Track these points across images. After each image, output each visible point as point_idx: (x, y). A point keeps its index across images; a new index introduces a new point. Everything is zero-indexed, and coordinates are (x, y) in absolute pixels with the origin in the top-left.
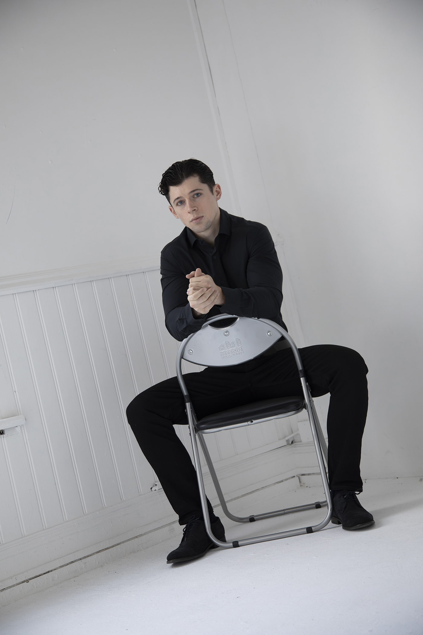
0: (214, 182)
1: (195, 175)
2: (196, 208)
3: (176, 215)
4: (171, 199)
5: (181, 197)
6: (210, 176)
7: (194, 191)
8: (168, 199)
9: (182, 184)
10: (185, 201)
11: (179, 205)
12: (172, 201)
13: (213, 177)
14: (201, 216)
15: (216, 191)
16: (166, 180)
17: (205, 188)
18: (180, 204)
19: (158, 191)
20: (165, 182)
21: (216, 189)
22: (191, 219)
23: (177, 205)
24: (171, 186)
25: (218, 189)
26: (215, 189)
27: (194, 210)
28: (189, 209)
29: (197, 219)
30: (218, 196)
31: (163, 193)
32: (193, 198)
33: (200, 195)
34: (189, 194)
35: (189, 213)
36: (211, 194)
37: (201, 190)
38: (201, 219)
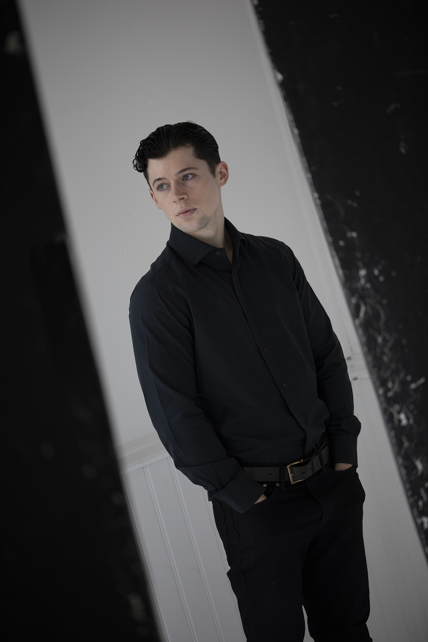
0: (220, 160)
1: (188, 145)
2: (186, 197)
3: (158, 203)
4: (150, 178)
5: (164, 178)
6: (212, 149)
7: (184, 170)
8: (147, 176)
9: (166, 156)
10: (171, 185)
12: (151, 182)
13: (218, 152)
14: (193, 208)
15: (221, 172)
16: (145, 150)
17: (202, 166)
18: (162, 189)
19: (132, 166)
20: (143, 153)
21: (221, 169)
22: (176, 212)
23: (158, 188)
24: (150, 158)
25: (224, 170)
26: (218, 168)
27: (183, 198)
28: (173, 197)
29: (187, 212)
30: (223, 180)
31: (139, 169)
32: (182, 180)
33: (193, 177)
34: (176, 175)
35: (174, 202)
36: (210, 176)
37: (195, 168)
38: (193, 213)
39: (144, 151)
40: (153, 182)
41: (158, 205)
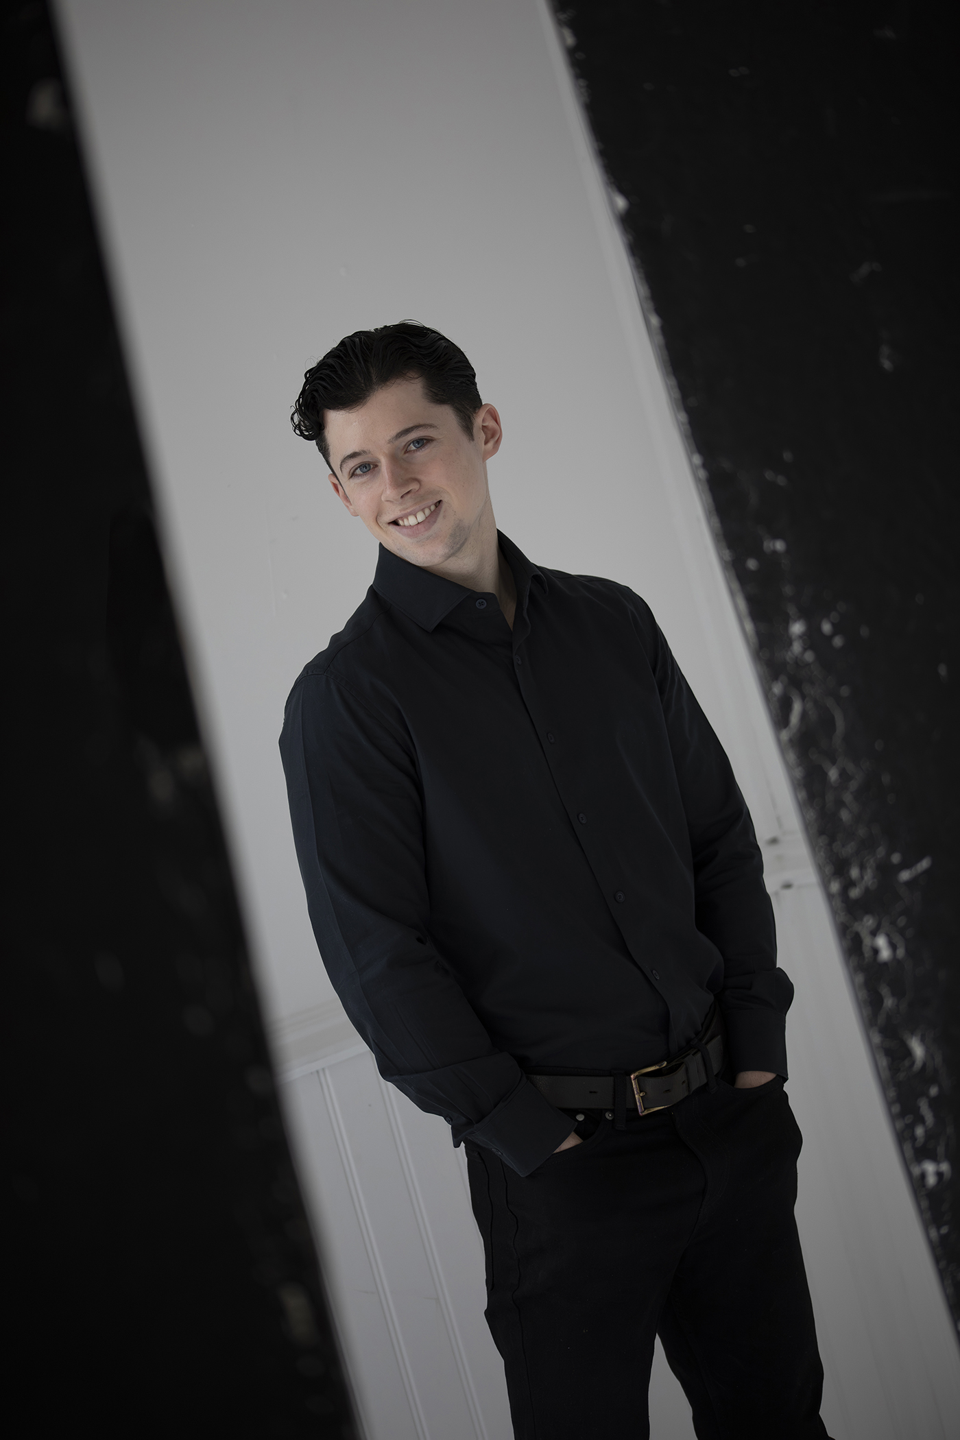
0: (481, 401)
1: (411, 374)
2: (415, 487)
3: (352, 505)
4: (331, 453)
5: (364, 452)
6: (462, 379)
7: (407, 431)
8: (324, 450)
9: (365, 403)
10: (379, 464)
11: (360, 475)
12: (336, 460)
13: (475, 384)
15: (484, 427)
16: (316, 391)
17: (445, 417)
19: (291, 427)
20: (313, 398)
21: (483, 420)
23: (353, 475)
24: (330, 409)
25: (490, 423)
26: (480, 419)
27: (408, 492)
28: (388, 492)
30: (490, 445)
31: (307, 433)
32: (405, 453)
33: (428, 444)
34: (390, 442)
36: (463, 438)
37: (431, 426)
39: (315, 393)
40: (339, 463)
41: (352, 507)
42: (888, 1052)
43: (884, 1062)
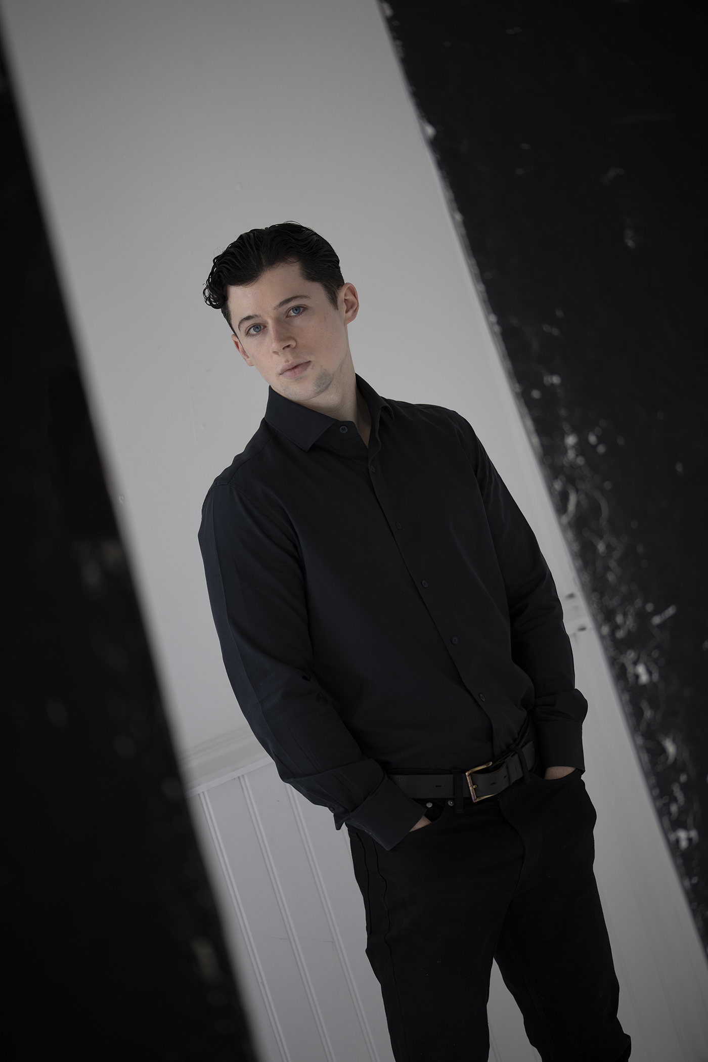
0: (343, 280)
1: (291, 259)
2: (293, 343)
3: (248, 357)
4: (232, 317)
5: (256, 316)
6: (329, 264)
7: (288, 301)
8: (227, 315)
9: (257, 280)
10: (267, 326)
11: (253, 335)
12: (235, 322)
13: (339, 268)
14: (305, 361)
15: (345, 300)
16: (222, 272)
17: (316, 293)
18: (255, 333)
20: (219, 277)
21: (345, 295)
22: (279, 368)
23: (248, 333)
24: (232, 285)
25: (350, 297)
26: (342, 294)
27: (288, 346)
28: (274, 345)
29: (296, 367)
30: (350, 313)
32: (287, 317)
33: (304, 311)
34: (275, 308)
35: (275, 352)
36: (330, 307)
37: (305, 297)
38: (306, 369)
39: (220, 273)
40: (238, 324)
41: (248, 359)
42: (649, 751)
43: (646, 758)
